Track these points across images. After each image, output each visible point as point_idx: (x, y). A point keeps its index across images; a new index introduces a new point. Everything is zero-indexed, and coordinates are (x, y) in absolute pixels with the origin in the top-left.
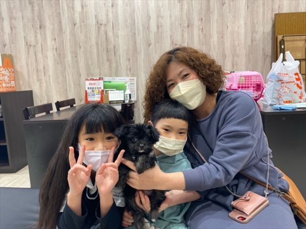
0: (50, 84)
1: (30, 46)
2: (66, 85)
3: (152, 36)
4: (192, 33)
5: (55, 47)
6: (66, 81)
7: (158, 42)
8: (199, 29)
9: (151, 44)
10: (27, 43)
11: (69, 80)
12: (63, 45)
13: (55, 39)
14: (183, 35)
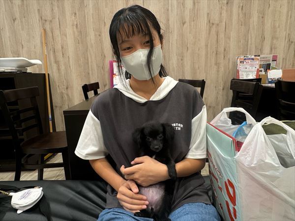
0: (70, 67)
1: (46, 21)
2: (88, 68)
3: (187, 13)
4: (231, 12)
5: (76, 23)
6: (88, 63)
7: (194, 21)
8: (239, 7)
9: (185, 22)
10: (41, 18)
11: (92, 62)
12: (85, 20)
13: (75, 14)
14: (221, 14)
